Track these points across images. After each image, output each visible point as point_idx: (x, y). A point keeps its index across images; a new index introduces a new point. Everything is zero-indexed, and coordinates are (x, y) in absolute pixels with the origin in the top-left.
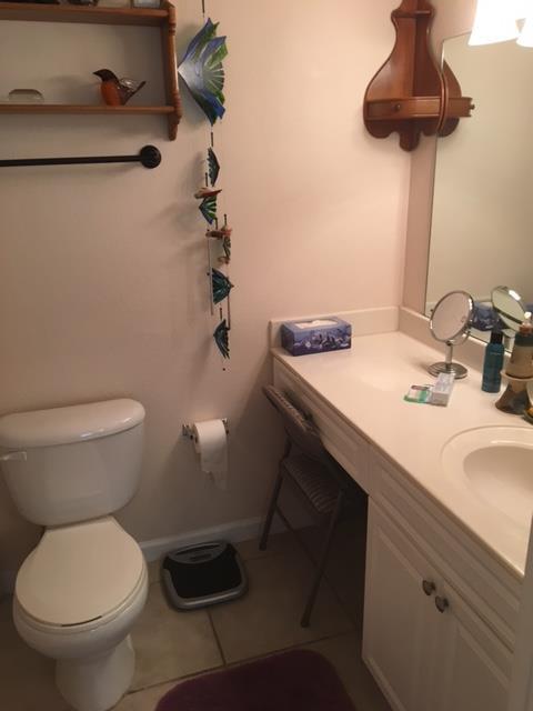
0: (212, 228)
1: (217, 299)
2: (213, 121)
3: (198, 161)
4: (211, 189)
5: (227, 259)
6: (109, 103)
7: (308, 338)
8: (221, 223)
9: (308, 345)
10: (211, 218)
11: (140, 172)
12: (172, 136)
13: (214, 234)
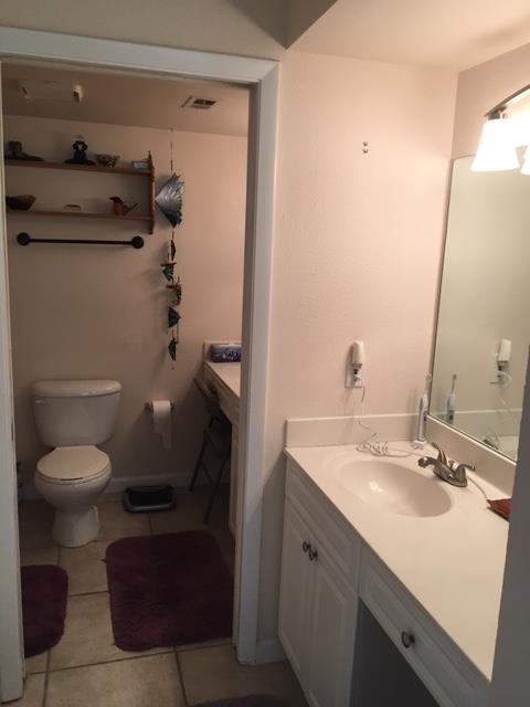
0: (170, 283)
1: (171, 325)
2: (174, 225)
3: (165, 247)
4: (171, 262)
5: (178, 302)
6: (117, 214)
7: (225, 352)
8: (176, 280)
9: (224, 356)
10: (170, 278)
11: (131, 250)
12: (151, 233)
13: (171, 287)
